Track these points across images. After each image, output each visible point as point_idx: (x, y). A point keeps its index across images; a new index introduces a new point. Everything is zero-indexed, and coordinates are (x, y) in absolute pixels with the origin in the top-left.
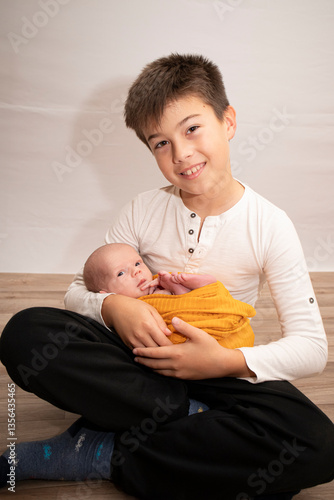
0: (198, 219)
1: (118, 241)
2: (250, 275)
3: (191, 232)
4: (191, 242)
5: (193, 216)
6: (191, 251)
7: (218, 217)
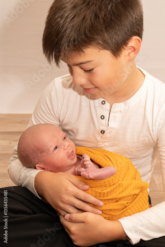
0: (107, 105)
1: (42, 123)
2: (146, 146)
3: (103, 117)
4: (102, 125)
5: (103, 103)
6: (103, 132)
7: (122, 104)
